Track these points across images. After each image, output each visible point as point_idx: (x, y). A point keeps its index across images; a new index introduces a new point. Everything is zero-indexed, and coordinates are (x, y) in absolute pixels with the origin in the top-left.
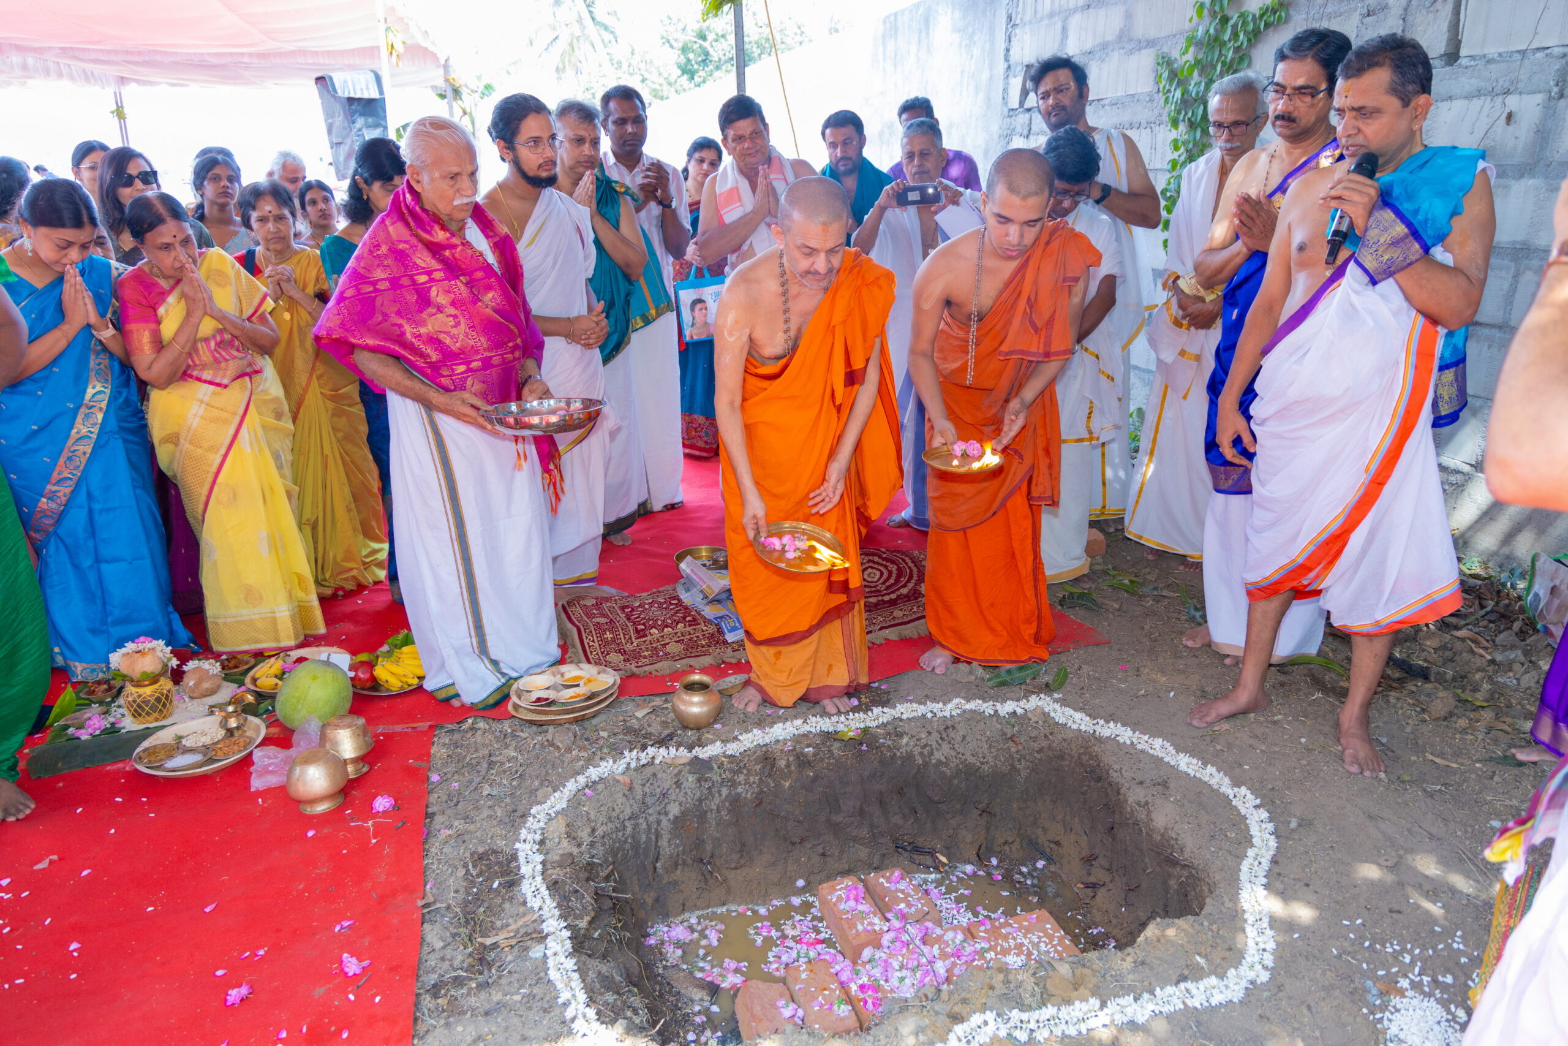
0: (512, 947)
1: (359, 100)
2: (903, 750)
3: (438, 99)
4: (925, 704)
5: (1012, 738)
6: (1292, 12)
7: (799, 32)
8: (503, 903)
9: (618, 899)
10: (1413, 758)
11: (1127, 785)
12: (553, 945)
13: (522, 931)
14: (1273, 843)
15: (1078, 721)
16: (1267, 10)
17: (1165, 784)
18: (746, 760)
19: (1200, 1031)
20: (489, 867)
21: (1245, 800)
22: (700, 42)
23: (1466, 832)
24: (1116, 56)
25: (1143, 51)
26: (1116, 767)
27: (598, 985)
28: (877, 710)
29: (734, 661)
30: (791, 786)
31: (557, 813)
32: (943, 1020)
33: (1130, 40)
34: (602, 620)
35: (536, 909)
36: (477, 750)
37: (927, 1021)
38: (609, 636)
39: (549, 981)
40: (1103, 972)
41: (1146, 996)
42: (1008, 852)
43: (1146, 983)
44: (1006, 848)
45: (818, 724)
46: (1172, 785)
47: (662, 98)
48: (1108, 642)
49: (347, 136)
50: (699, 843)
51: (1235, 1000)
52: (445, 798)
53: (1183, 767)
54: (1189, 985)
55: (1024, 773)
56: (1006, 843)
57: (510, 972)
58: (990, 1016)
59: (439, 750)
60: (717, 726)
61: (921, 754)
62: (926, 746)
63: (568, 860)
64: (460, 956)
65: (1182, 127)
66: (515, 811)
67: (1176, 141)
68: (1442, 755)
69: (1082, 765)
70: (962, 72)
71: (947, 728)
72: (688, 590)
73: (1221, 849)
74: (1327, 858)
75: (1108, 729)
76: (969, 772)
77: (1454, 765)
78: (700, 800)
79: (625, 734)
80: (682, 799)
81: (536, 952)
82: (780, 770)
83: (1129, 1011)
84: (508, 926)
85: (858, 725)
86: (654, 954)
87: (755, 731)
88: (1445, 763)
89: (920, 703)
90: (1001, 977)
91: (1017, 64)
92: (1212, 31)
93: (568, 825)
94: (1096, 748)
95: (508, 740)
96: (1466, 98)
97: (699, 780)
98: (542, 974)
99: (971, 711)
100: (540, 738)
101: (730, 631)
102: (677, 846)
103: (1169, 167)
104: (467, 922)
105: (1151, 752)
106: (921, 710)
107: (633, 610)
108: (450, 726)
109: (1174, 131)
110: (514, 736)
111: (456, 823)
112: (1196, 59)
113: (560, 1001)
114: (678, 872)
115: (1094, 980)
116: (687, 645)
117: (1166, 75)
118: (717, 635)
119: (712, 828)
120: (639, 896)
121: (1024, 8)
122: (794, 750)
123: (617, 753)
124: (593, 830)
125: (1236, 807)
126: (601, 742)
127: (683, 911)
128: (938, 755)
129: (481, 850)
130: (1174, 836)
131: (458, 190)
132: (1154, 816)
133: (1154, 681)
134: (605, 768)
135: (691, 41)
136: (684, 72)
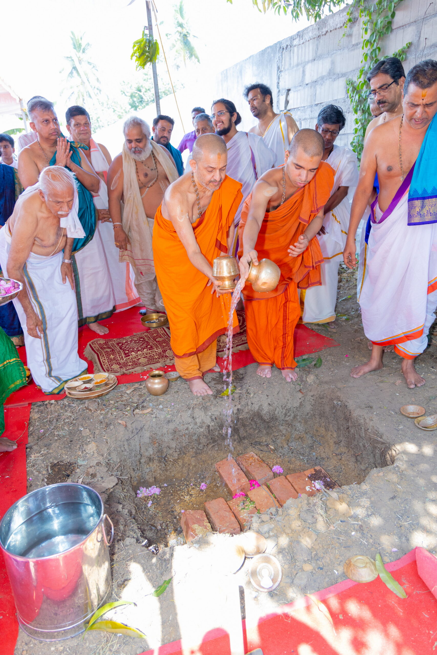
2: (250, 399)
3: (19, 120)
5: (300, 391)
6: (408, 55)
7: (182, 87)
9: (122, 478)
11: (354, 409)
17: (371, 408)
18: (179, 409)
22: (139, 92)
24: (328, 82)
25: (340, 79)
29: (171, 364)
30: (201, 420)
32: (281, 524)
33: (334, 74)
34: (109, 350)
37: (273, 525)
38: (112, 357)
40: (352, 495)
42: (301, 442)
44: (300, 440)
46: (374, 408)
48: (339, 345)
50: (160, 449)
52: (36, 438)
56: (299, 438)
59: (34, 415)
61: (260, 401)
62: (261, 397)
63: (97, 463)
65: (359, 113)
66: (71, 441)
67: (356, 119)
69: (332, 401)
71: (271, 388)
76: (282, 407)
78: (159, 429)
79: (122, 402)
80: (150, 430)
82: (196, 413)
86: (142, 502)
90: (306, 501)
91: (283, 89)
93: (97, 446)
94: (338, 393)
95: (67, 408)
100: (82, 406)
102: (150, 452)
103: (354, 131)
107: (123, 344)
108: (39, 403)
109: (355, 115)
110: (69, 406)
112: (364, 81)
114: (151, 464)
115: (348, 499)
116: (149, 359)
117: (351, 89)
118: (162, 353)
119: (166, 442)
120: (134, 477)
121: (285, 63)
123: (119, 410)
124: (110, 447)
126: (111, 406)
128: (267, 401)
129: (55, 461)
130: (377, 429)
132: (367, 421)
133: (361, 361)
135: (134, 93)
136: (132, 107)
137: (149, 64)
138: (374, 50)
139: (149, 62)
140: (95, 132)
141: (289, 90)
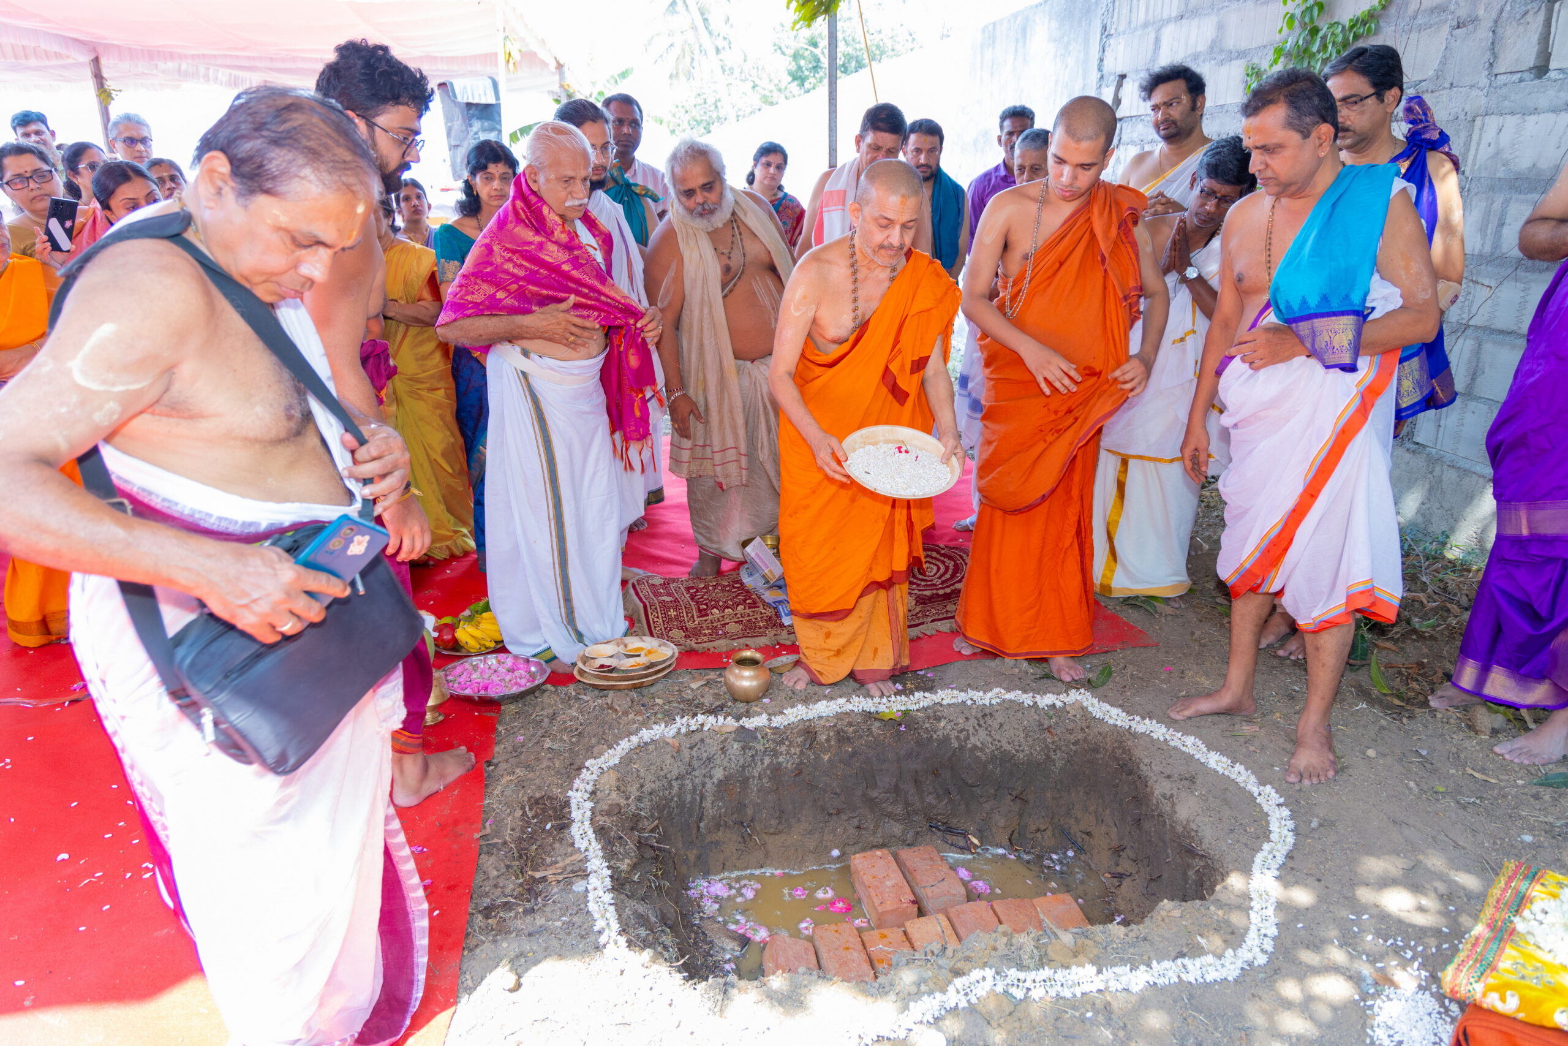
0: (559, 882)
1: (477, 105)
2: (940, 733)
4: (966, 691)
5: (1048, 729)
6: (1382, 24)
8: (553, 843)
9: (659, 849)
10: (1453, 771)
11: (1154, 778)
12: (594, 881)
13: (569, 869)
14: (1290, 839)
15: (1114, 716)
16: (1357, 21)
17: (1192, 779)
18: (789, 732)
19: (1191, 1004)
20: (544, 811)
21: (1269, 798)
22: (811, 48)
23: (1495, 843)
24: (1207, 67)
25: (1233, 62)
26: (1146, 761)
27: (633, 922)
28: (918, 695)
29: (788, 643)
30: (830, 760)
31: (610, 768)
32: (947, 974)
33: (1222, 51)
34: (668, 599)
35: (583, 850)
36: (542, 709)
37: (930, 974)
38: (672, 613)
39: (588, 912)
40: (1104, 944)
41: (1143, 968)
42: (1040, 839)
43: (1145, 957)
44: (1039, 835)
45: (859, 704)
46: (1199, 781)
47: (771, 104)
48: (1157, 645)
49: (464, 139)
50: (741, 807)
51: (1230, 978)
52: (510, 749)
53: (1212, 764)
54: (1186, 961)
55: (1059, 764)
56: (1038, 830)
57: (554, 902)
58: (989, 973)
60: (766, 700)
61: (957, 738)
62: (962, 730)
63: (615, 810)
64: (511, 885)
66: (571, 764)
68: (1483, 770)
69: (1116, 759)
70: (1056, 82)
71: (985, 715)
72: (750, 575)
73: (1238, 841)
74: (1344, 857)
75: (1142, 726)
76: (1004, 759)
77: (1493, 781)
78: (743, 767)
79: (679, 703)
80: (726, 764)
81: (579, 886)
82: (821, 744)
83: (1124, 980)
84: (556, 862)
85: (899, 707)
86: (692, 906)
87: (800, 706)
88: (1484, 778)
89: (961, 690)
90: (1005, 939)
91: (1110, 74)
92: (1301, 42)
93: (618, 780)
94: (1129, 743)
95: (571, 702)
96: (1553, 111)
97: (743, 748)
98: (582, 906)
99: (1010, 701)
100: (600, 701)
101: (786, 615)
102: (719, 808)
104: (521, 857)
105: (1184, 749)
106: (961, 697)
107: (697, 591)
110: (577, 699)
111: (518, 771)
113: (596, 929)
114: (720, 833)
115: (1095, 951)
116: (746, 626)
118: (774, 617)
119: (753, 795)
120: (682, 852)
121: (1118, 18)
122: (835, 726)
123: (669, 718)
124: (642, 786)
125: (1260, 805)
126: (656, 708)
127: (723, 869)
128: (974, 740)
129: (538, 795)
130: (1195, 827)
131: (570, 193)
132: (1177, 808)
133: (1197, 684)
134: (657, 731)
135: (802, 48)
136: (795, 79)
137: (820, 19)
138: (1307, 8)
139: (822, 14)
140: (709, 132)
141: (1123, 77)
